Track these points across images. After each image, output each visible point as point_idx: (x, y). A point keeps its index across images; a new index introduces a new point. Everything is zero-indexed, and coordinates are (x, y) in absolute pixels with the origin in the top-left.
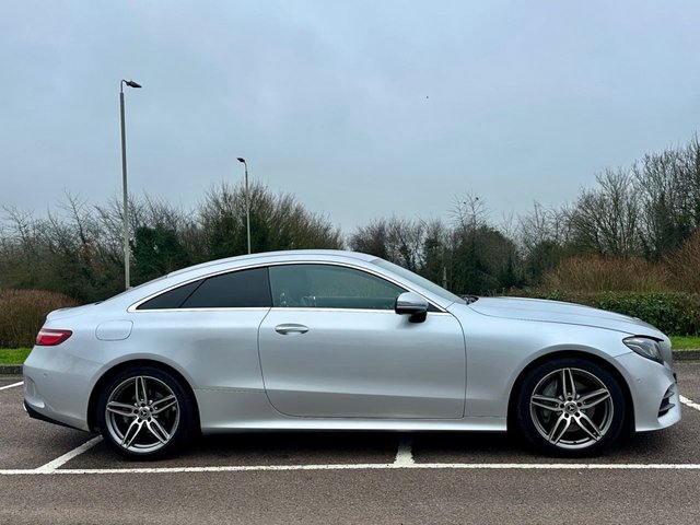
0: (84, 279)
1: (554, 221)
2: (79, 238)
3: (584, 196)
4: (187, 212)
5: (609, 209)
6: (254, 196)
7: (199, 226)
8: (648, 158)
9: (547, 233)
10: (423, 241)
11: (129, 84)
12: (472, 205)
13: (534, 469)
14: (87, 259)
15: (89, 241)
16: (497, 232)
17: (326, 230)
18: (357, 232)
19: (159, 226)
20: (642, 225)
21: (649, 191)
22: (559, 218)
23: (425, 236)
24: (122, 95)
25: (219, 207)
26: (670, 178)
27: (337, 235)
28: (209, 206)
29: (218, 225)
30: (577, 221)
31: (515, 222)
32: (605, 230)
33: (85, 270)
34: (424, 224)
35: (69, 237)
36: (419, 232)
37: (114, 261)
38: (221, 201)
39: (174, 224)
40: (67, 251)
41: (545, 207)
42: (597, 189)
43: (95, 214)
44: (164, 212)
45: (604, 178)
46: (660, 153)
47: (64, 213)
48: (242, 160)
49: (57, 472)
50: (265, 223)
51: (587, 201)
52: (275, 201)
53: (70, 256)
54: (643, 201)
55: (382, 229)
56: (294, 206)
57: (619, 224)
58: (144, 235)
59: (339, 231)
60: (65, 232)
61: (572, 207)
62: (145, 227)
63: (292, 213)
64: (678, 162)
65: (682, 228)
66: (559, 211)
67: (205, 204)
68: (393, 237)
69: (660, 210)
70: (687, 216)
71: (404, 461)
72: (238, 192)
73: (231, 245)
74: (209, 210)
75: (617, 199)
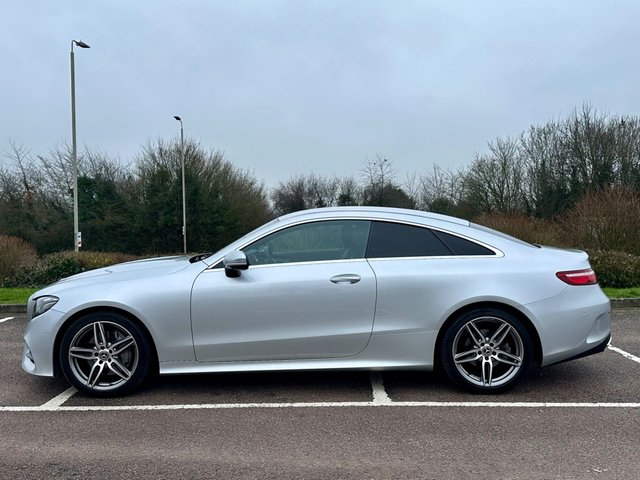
0: (27, 222)
1: (450, 181)
2: (23, 185)
3: (477, 161)
4: (124, 164)
5: (498, 174)
6: (187, 151)
7: (136, 177)
8: (533, 129)
9: (444, 192)
10: (337, 196)
11: (79, 44)
12: (381, 166)
13: (499, 407)
14: (30, 204)
15: (32, 188)
16: (400, 190)
17: (252, 184)
18: (278, 187)
19: (98, 176)
20: (525, 187)
21: (533, 158)
22: (454, 179)
23: (339, 192)
24: (72, 54)
25: (155, 161)
26: (550, 146)
27: (261, 189)
28: (146, 160)
29: (154, 177)
30: (470, 182)
31: (417, 181)
32: (494, 191)
33: (28, 215)
34: (339, 181)
35: (14, 184)
36: (334, 188)
37: (56, 208)
38: (157, 155)
39: (112, 174)
40: (12, 197)
41: (443, 169)
42: (488, 155)
43: (38, 163)
44: (103, 164)
45: (495, 146)
46: (543, 125)
47: (9, 161)
48: (178, 118)
49: (62, 409)
50: (197, 176)
51: (479, 166)
52: (207, 157)
53: (15, 202)
54: (527, 167)
55: (301, 186)
56: (224, 161)
57: (506, 186)
58: (84, 183)
59: (263, 185)
60: (10, 179)
61: (466, 170)
62: (85, 178)
63: (222, 168)
64: (559, 133)
65: (559, 191)
66: (456, 173)
67: (142, 157)
68: (311, 193)
69: (541, 175)
70: (563, 180)
71: (381, 398)
72: (173, 148)
73: (165, 195)
74: (145, 163)
75: (505, 164)
